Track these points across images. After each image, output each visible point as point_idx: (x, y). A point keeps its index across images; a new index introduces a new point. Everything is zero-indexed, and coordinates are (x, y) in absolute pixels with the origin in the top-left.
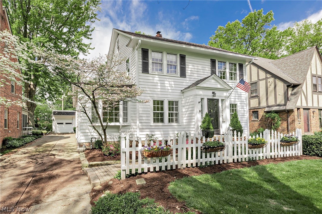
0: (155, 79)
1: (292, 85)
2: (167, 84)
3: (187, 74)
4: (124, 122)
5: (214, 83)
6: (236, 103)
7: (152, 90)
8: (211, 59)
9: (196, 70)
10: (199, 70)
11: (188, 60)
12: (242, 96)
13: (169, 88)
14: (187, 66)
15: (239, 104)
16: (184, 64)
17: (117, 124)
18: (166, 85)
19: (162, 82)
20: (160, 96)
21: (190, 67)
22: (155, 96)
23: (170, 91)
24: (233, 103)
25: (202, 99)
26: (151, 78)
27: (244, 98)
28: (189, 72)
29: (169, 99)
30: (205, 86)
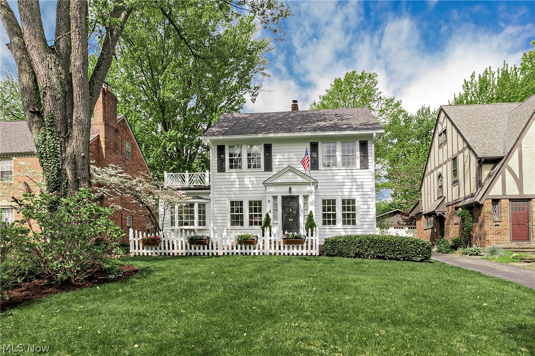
0: (232, 177)
1: (483, 160)
2: (247, 181)
3: (273, 167)
4: (200, 225)
5: (292, 177)
6: (353, 197)
7: (229, 189)
8: (311, 143)
9: (287, 160)
10: (291, 160)
11: (274, 148)
12: (365, 187)
13: (250, 186)
14: (273, 157)
15: (358, 200)
16: (270, 155)
17: (192, 227)
18: (246, 183)
19: (241, 180)
20: (238, 196)
21: (278, 157)
22: (233, 196)
23: (251, 189)
24: (347, 198)
25: (275, 198)
26: (228, 177)
27: (369, 190)
28: (277, 163)
29: (249, 198)
30: (279, 181)
